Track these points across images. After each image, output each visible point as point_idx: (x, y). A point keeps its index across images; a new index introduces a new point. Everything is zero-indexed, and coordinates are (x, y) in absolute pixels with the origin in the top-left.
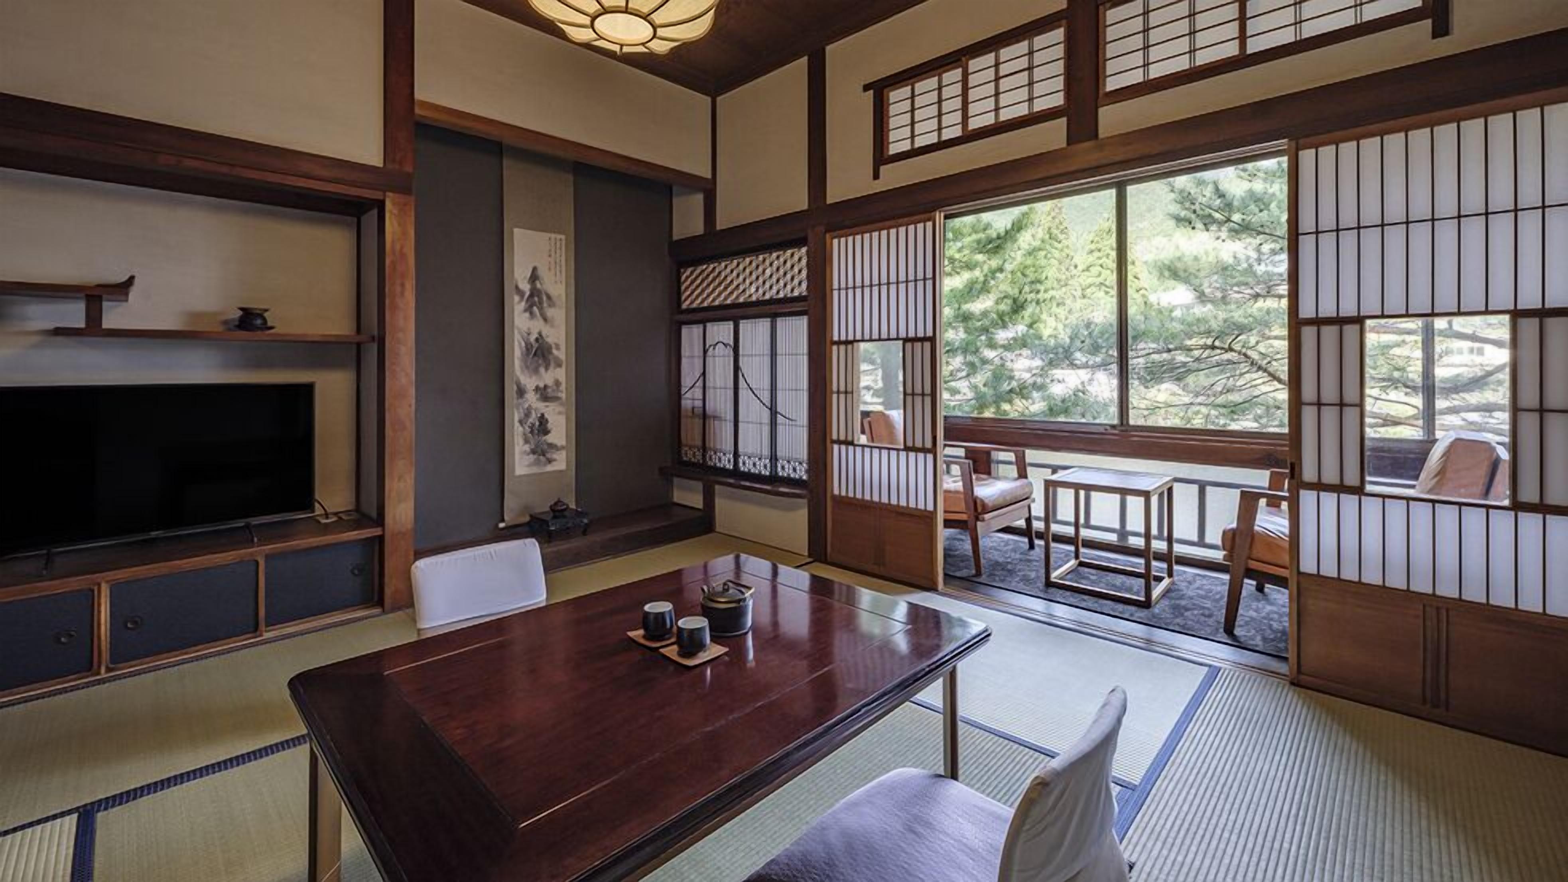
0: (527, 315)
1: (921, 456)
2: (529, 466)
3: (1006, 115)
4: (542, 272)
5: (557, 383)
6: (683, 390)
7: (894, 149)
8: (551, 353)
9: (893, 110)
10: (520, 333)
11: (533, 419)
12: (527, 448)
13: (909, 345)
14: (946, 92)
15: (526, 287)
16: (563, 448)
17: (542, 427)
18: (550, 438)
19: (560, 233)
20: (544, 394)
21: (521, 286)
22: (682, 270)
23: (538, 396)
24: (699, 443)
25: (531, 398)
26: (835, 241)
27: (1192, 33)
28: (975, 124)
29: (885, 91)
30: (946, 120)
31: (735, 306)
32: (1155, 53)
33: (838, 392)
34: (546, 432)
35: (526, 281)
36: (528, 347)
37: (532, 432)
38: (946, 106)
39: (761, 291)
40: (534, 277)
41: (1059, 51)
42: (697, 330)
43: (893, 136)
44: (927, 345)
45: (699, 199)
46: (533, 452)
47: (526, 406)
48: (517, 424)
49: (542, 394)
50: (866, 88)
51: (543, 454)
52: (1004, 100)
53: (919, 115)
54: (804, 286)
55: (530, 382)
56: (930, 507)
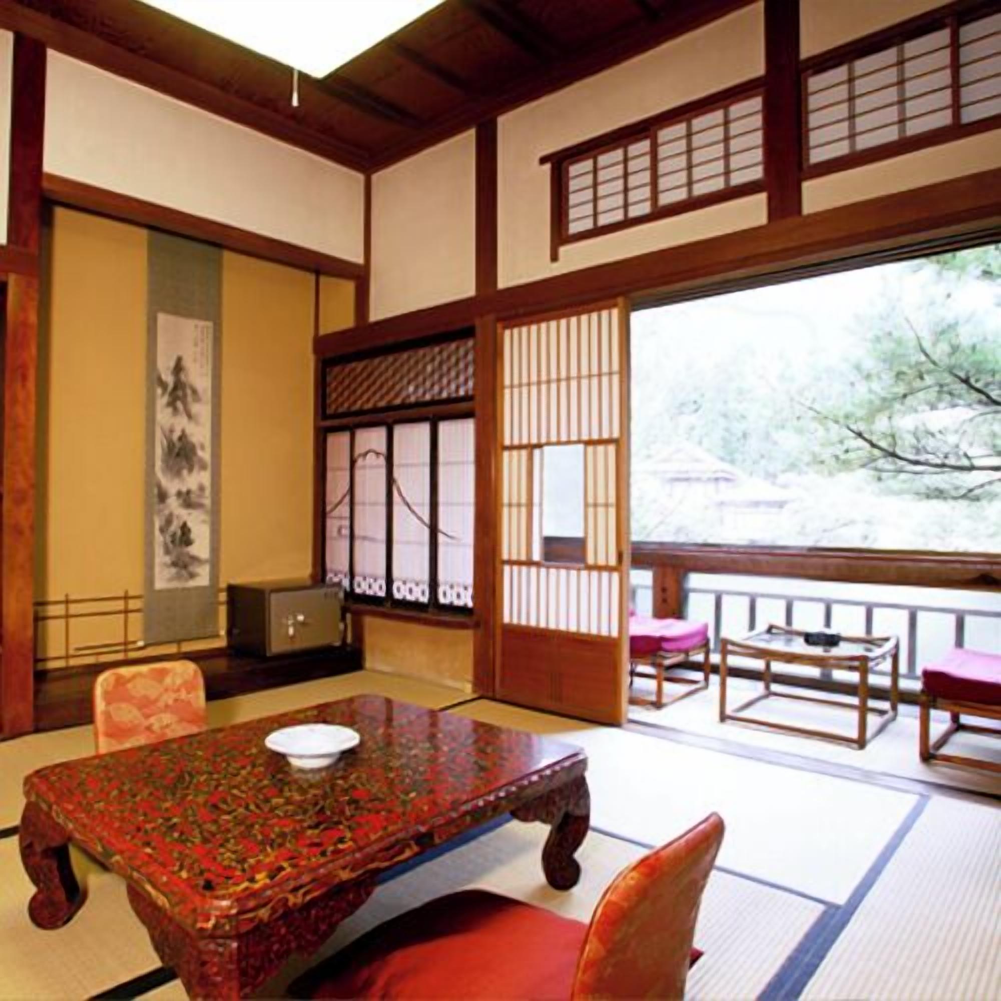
0: (170, 410)
1: (605, 575)
2: (171, 580)
3: (700, 190)
4: (187, 363)
5: (202, 488)
6: (328, 508)
7: (574, 228)
8: (195, 453)
9: (573, 185)
10: (162, 428)
11: (175, 527)
12: (168, 559)
13: (590, 449)
14: (633, 166)
15: (169, 379)
16: (206, 561)
17: (185, 538)
18: (194, 550)
19: (207, 319)
20: (187, 500)
21: (164, 377)
22: (328, 370)
23: (181, 501)
24: (346, 568)
25: (173, 503)
26: (507, 333)
27: (902, 102)
28: (665, 199)
29: (565, 164)
30: (633, 196)
31: (390, 408)
32: (862, 123)
33: (510, 505)
34: (188, 542)
35: (169, 372)
36: (171, 446)
37: (173, 542)
38: (633, 181)
39: (421, 391)
40: (178, 368)
41: (757, 121)
42: (345, 437)
43: (573, 214)
44: (612, 448)
45: (349, 288)
46: (174, 564)
47: (167, 512)
48: (157, 532)
49: (185, 501)
50: (543, 160)
51: (185, 567)
52: (697, 173)
53: (602, 190)
54: (471, 384)
55: (172, 486)
56: (615, 633)
